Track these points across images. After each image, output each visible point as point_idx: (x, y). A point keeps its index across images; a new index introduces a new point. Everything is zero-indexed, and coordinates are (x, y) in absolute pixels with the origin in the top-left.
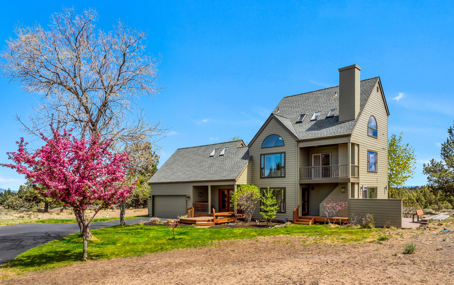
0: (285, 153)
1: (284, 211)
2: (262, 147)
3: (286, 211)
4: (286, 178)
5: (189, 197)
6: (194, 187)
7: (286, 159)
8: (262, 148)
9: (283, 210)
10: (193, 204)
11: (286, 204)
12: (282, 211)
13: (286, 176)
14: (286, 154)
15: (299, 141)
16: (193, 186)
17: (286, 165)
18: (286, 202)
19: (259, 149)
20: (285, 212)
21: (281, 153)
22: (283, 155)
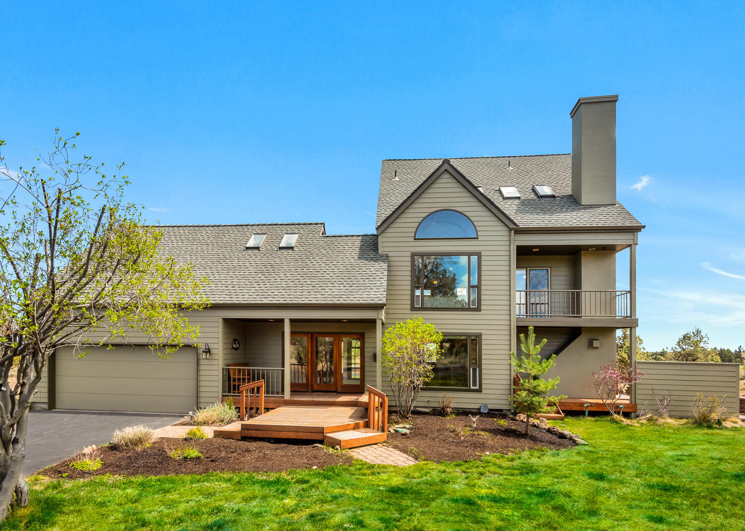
0: (479, 255)
1: (477, 388)
2: (416, 237)
3: (483, 386)
4: (482, 312)
5: (208, 351)
6: (227, 321)
7: (483, 268)
8: (415, 239)
9: (475, 385)
10: (223, 369)
11: (483, 372)
12: (472, 388)
13: (483, 307)
14: (483, 258)
15: (519, 231)
16: (223, 319)
17: (483, 283)
18: (483, 367)
19: (408, 239)
20: (479, 391)
21: (469, 254)
22: (474, 259)
